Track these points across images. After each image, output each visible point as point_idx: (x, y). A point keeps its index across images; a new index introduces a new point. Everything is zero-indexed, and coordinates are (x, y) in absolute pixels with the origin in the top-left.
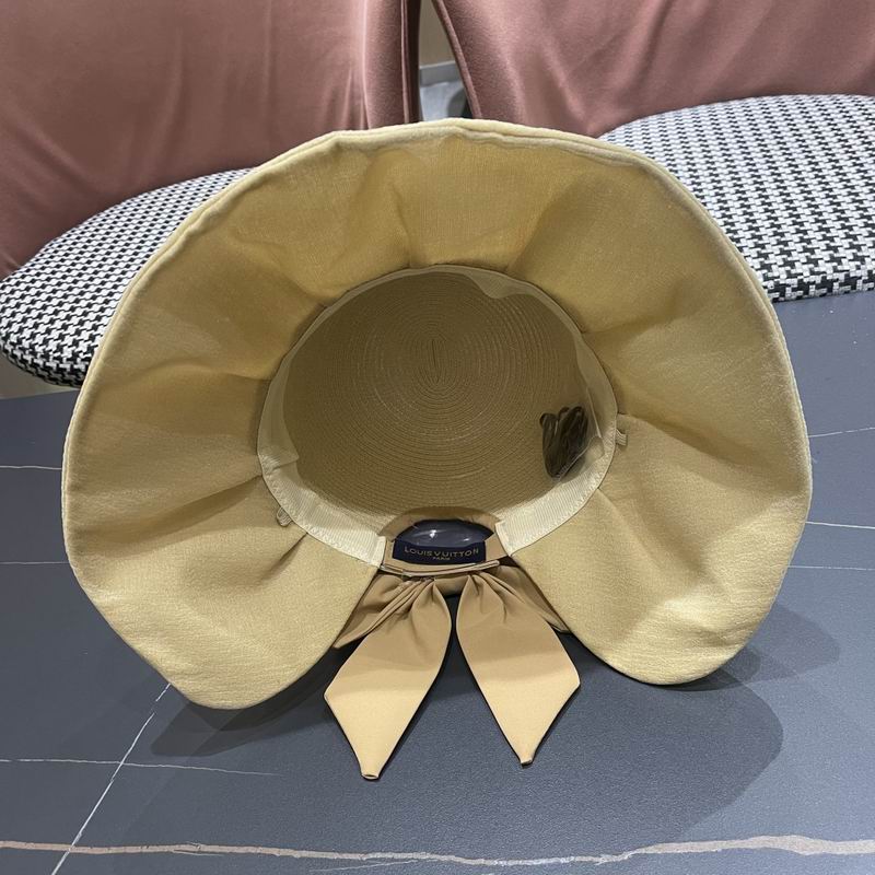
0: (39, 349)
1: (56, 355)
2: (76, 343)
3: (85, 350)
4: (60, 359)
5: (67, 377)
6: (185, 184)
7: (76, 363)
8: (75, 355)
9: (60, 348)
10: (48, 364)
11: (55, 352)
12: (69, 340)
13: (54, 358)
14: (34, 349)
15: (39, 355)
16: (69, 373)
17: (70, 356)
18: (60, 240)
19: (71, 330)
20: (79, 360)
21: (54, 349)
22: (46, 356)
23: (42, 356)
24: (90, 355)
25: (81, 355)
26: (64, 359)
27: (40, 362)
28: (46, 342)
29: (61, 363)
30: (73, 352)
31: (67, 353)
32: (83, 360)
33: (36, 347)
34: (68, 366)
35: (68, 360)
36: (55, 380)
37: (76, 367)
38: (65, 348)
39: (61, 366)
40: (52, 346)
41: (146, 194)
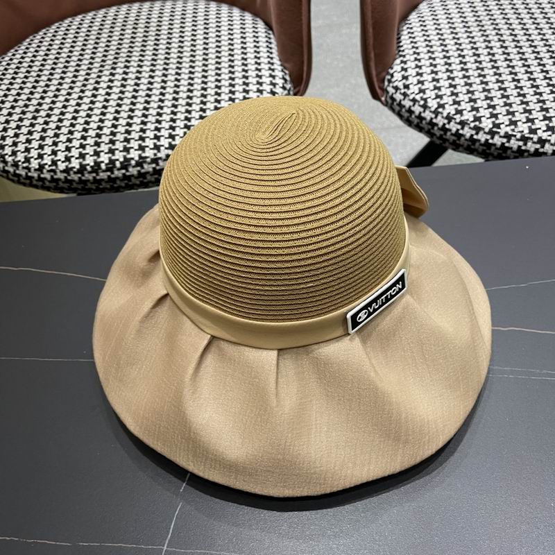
0: (9, 159)
1: (25, 165)
2: (41, 156)
3: (50, 163)
4: (28, 169)
5: (35, 182)
6: (102, 12)
7: (42, 173)
8: (41, 167)
9: (27, 160)
10: (17, 172)
11: (23, 163)
12: (34, 153)
13: (24, 168)
14: (4, 158)
15: (9, 164)
16: (37, 180)
17: (37, 167)
18: (7, 59)
19: (35, 144)
20: (45, 171)
21: (23, 160)
22: (16, 164)
23: (12, 165)
24: (54, 168)
25: (47, 167)
26: (32, 169)
27: (11, 170)
28: (14, 153)
29: (30, 171)
30: (39, 164)
31: (34, 164)
32: (48, 171)
33: (7, 157)
34: (36, 175)
35: (36, 170)
36: (24, 184)
37: (42, 176)
38: (32, 160)
39: (29, 174)
40: (21, 157)
41: (70, 19)
